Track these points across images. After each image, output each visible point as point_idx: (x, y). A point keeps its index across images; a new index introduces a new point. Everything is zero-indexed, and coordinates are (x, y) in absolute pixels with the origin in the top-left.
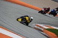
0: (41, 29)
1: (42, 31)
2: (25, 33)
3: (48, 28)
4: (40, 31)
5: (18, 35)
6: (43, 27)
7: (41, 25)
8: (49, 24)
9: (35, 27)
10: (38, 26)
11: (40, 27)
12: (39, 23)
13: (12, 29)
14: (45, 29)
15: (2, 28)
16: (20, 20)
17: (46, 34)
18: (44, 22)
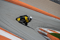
0: (45, 33)
1: (46, 36)
2: (29, 37)
3: (52, 32)
4: (44, 35)
5: (21, 39)
6: (47, 31)
7: (46, 29)
8: (54, 28)
9: (39, 31)
10: (42, 30)
11: (44, 31)
12: (43, 27)
13: (15, 32)
14: (49, 33)
15: (6, 31)
16: (19, 19)
17: (50, 38)
18: (48, 25)
